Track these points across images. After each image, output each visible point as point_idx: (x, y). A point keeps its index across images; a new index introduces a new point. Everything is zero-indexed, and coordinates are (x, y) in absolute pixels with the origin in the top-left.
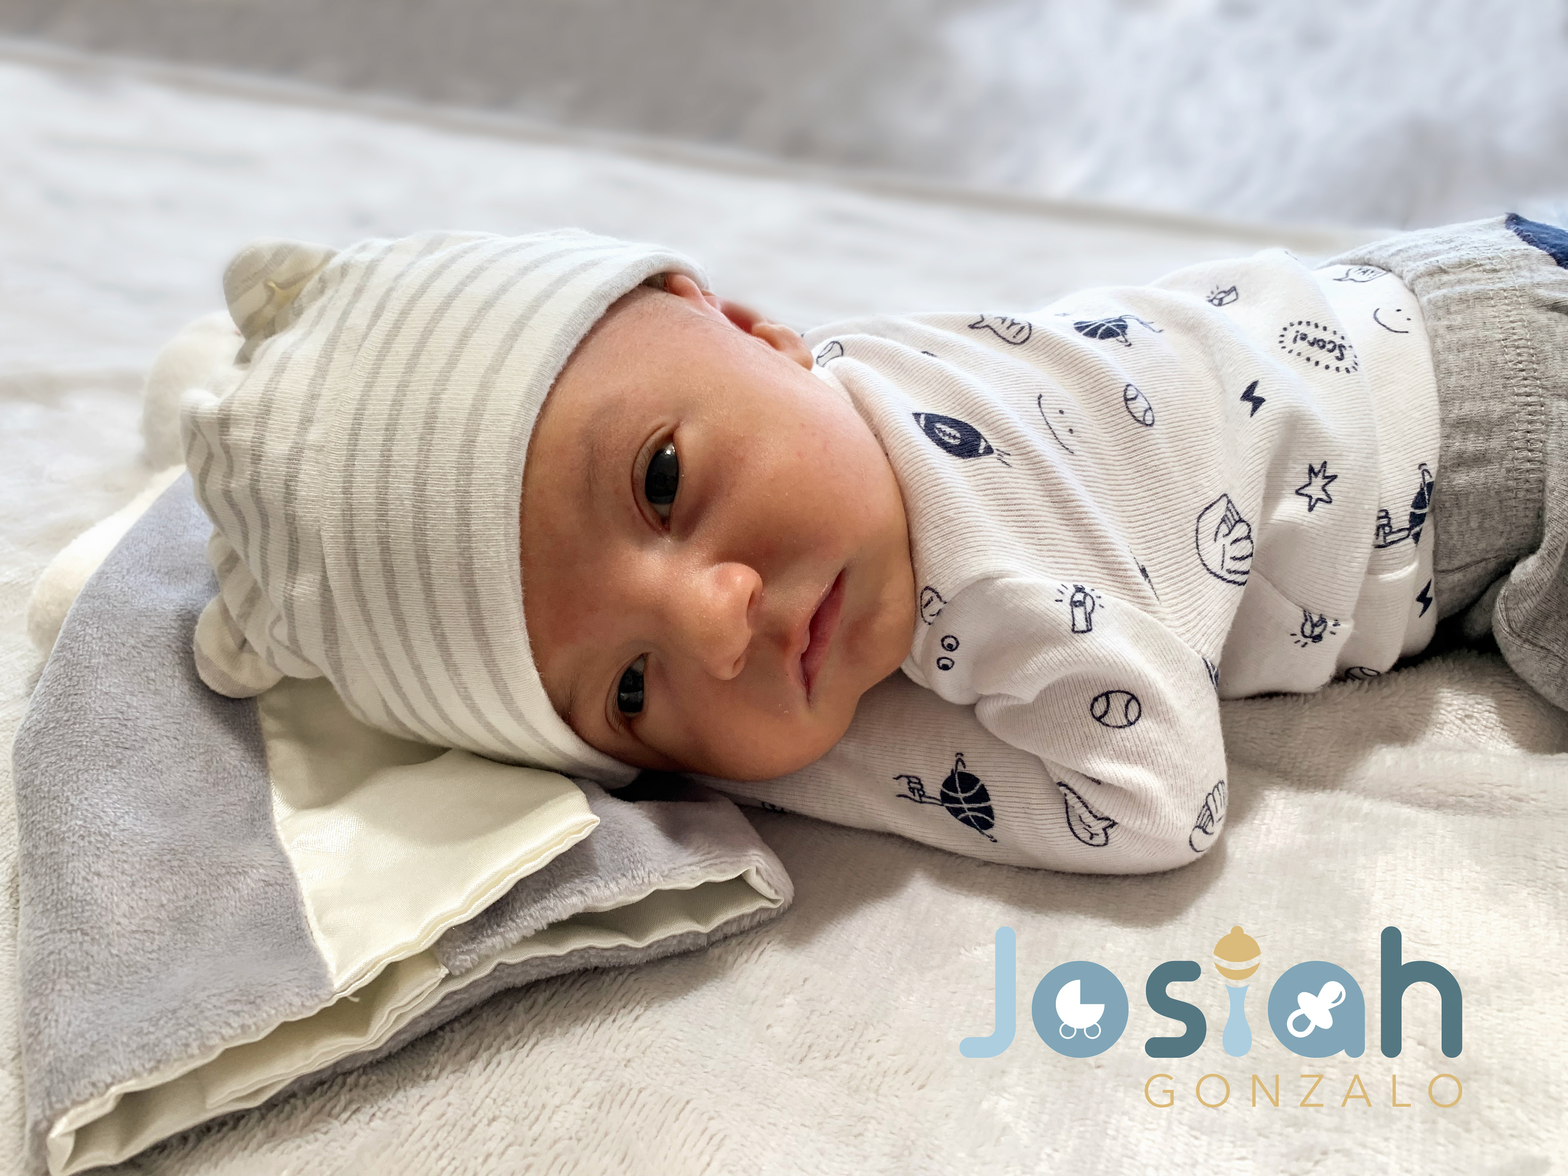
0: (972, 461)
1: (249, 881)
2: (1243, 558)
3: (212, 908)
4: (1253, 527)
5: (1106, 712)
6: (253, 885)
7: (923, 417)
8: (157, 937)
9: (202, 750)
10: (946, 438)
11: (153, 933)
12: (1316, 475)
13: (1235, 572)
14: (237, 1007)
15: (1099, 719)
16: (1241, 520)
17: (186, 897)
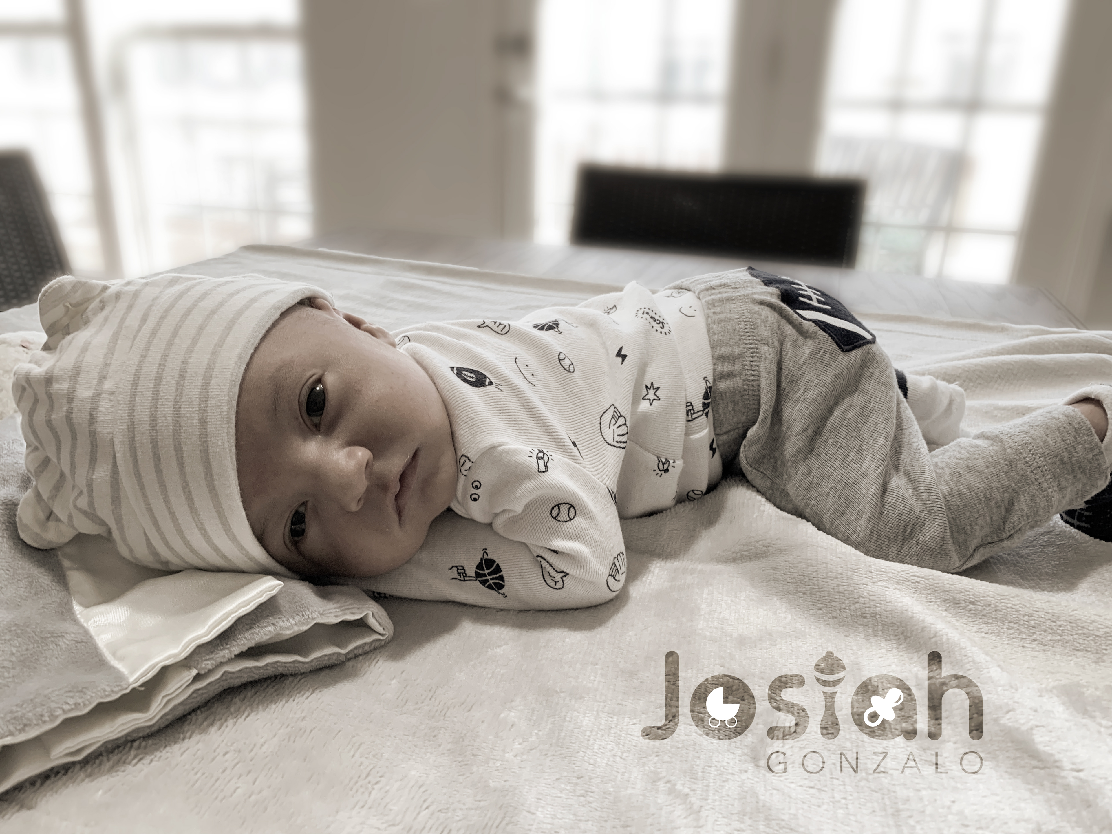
0: (482, 389)
1: (65, 640)
2: (623, 435)
3: (44, 655)
4: (627, 419)
5: (558, 514)
6: (67, 642)
7: (455, 369)
8: (11, 671)
9: (25, 576)
10: (468, 378)
11: (9, 668)
12: (650, 389)
13: (620, 442)
14: (71, 694)
15: (555, 518)
16: (621, 416)
17: (27, 650)
